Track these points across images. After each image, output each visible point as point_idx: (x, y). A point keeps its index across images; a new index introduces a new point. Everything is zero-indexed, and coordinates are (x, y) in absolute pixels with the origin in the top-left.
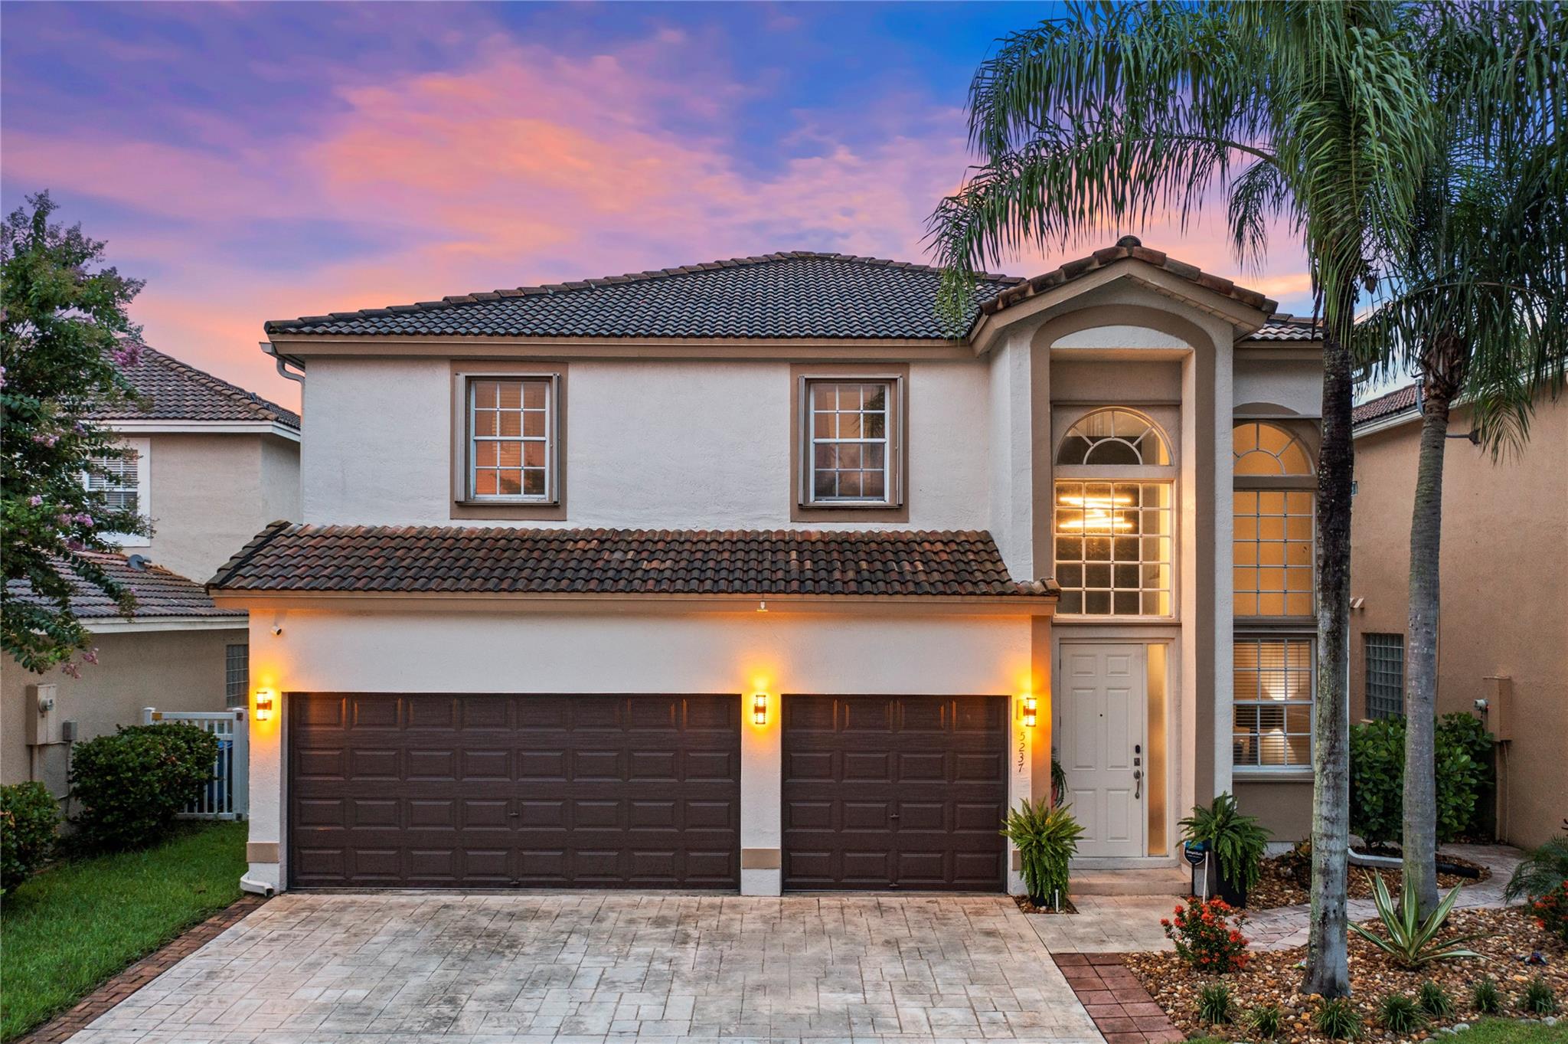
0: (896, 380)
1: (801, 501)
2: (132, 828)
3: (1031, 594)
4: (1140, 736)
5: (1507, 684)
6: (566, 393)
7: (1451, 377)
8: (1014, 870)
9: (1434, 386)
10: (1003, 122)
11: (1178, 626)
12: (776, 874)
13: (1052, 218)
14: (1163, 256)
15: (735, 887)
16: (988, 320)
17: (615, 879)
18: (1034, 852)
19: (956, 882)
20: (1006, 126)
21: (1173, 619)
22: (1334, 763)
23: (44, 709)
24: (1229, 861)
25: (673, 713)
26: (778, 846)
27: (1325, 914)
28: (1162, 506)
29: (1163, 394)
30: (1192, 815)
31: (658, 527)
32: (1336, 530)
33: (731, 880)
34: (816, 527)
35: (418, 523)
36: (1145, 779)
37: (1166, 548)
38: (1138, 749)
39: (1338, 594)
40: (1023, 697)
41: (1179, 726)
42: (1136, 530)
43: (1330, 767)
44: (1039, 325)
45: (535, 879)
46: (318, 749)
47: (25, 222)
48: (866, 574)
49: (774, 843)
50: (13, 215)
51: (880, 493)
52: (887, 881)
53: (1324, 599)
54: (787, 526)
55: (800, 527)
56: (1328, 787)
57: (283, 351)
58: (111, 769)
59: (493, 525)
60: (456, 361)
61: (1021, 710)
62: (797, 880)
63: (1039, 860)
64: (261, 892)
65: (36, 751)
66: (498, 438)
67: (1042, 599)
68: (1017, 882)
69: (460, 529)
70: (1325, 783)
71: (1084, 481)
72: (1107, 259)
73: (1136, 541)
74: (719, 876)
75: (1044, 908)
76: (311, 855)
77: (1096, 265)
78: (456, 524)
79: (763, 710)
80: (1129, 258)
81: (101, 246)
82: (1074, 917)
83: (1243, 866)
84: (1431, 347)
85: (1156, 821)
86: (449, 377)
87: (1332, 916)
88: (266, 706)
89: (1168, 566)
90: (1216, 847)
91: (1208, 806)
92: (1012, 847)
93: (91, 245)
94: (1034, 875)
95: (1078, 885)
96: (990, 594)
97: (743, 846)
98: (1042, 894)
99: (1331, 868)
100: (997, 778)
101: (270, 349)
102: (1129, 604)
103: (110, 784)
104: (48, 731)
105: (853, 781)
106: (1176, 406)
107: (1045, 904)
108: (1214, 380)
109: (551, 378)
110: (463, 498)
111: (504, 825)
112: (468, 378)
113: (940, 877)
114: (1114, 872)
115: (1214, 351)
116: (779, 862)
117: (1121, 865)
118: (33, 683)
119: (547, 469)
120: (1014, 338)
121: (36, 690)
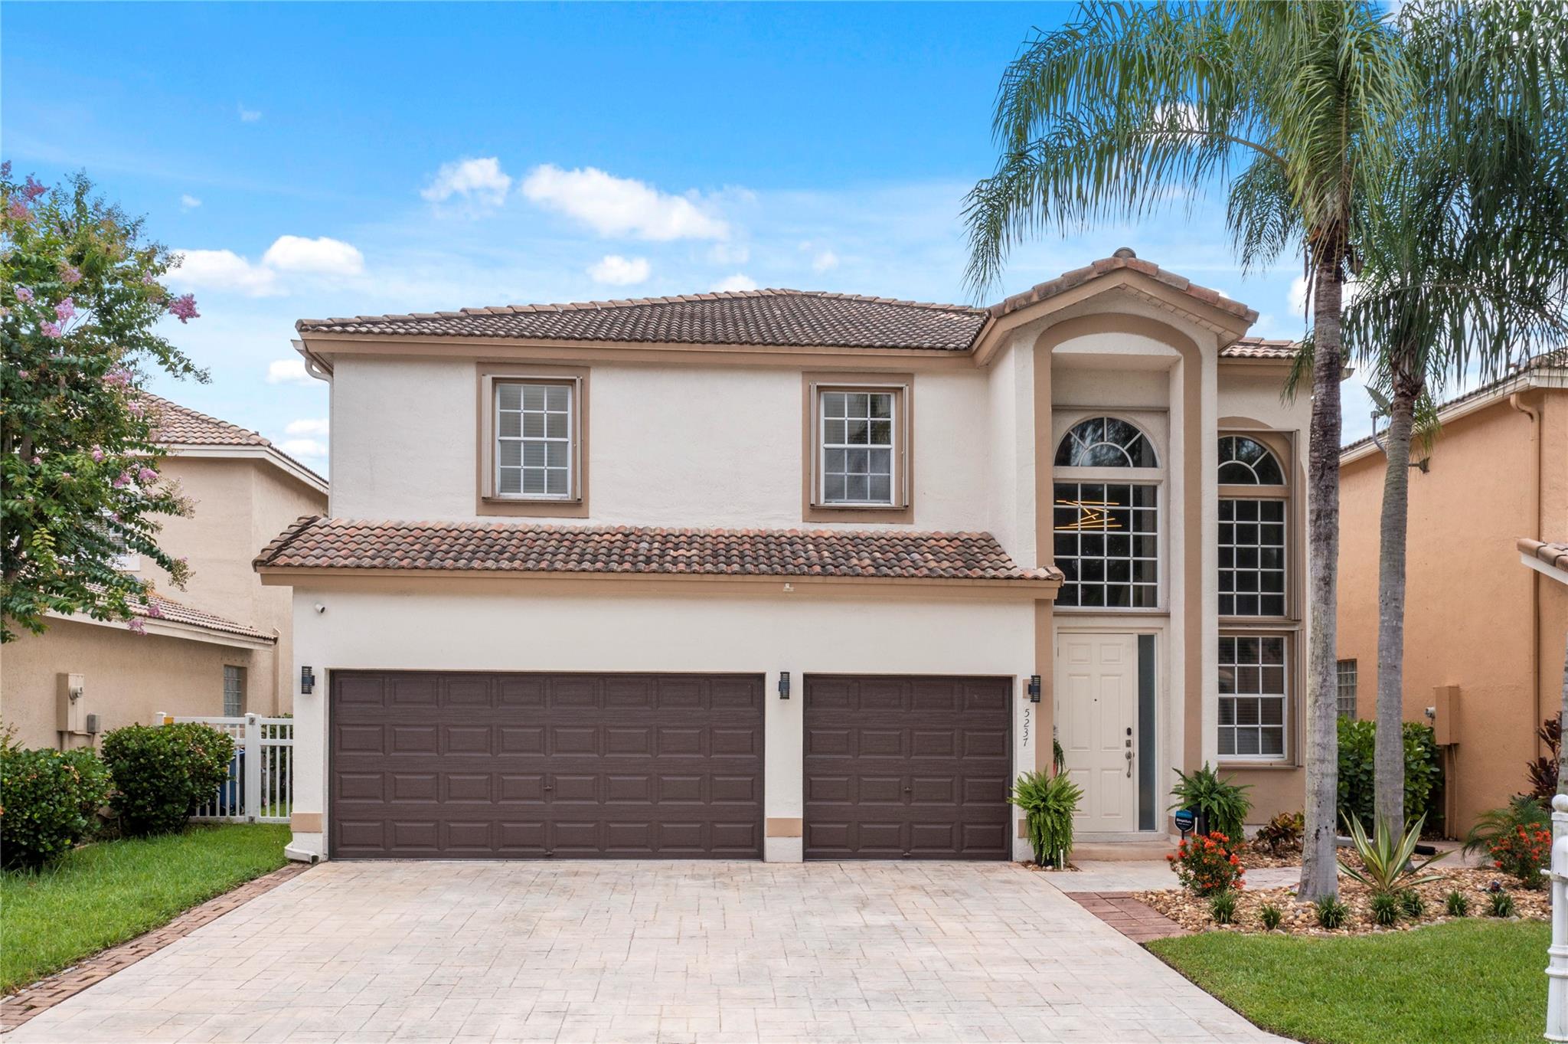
0: (901, 389)
1: (813, 501)
3: (1035, 579)
4: (1131, 719)
5: (1455, 692)
6: (588, 392)
8: (1019, 837)
9: (1400, 386)
11: (1166, 615)
12: (798, 843)
14: (1155, 268)
15: (760, 856)
16: (994, 324)
17: (645, 850)
18: (1040, 814)
19: (964, 851)
21: (1164, 610)
22: (1326, 695)
23: (74, 696)
25: (700, 692)
26: (800, 816)
27: (1318, 831)
29: (1151, 400)
33: (756, 850)
34: (827, 527)
35: (446, 518)
36: (1137, 760)
38: (1127, 732)
41: (1168, 710)
42: (1127, 529)
44: (1042, 330)
45: (568, 850)
46: (357, 725)
48: (881, 562)
49: (796, 813)
51: (887, 497)
52: (901, 851)
54: (800, 526)
55: (813, 528)
57: (313, 349)
58: (144, 753)
59: (518, 519)
60: (481, 363)
61: (1026, 688)
62: (818, 850)
63: (1045, 821)
64: (306, 859)
66: (522, 438)
67: (1045, 583)
68: (1022, 847)
69: (488, 524)
71: (1080, 481)
72: (1104, 270)
73: (1128, 537)
74: (745, 846)
75: (1050, 867)
76: (350, 827)
77: (1095, 275)
78: (481, 521)
79: (786, 687)
80: (1126, 269)
82: (1079, 873)
86: (474, 380)
87: (1324, 832)
91: (1196, 778)
92: (1019, 814)
94: (1039, 836)
95: (1078, 851)
96: (997, 578)
97: (768, 815)
98: (1047, 853)
99: (1325, 789)
100: (1003, 754)
101: (302, 347)
104: (76, 722)
105: (869, 757)
106: (1165, 412)
107: (1051, 864)
108: (1200, 385)
109: (575, 381)
110: (490, 495)
111: (538, 799)
112: (493, 379)
113: (950, 847)
114: (1109, 843)
115: (1200, 357)
116: (800, 831)
117: (1114, 839)
118: (63, 671)
119: (569, 468)
120: (1019, 340)
121: (66, 676)
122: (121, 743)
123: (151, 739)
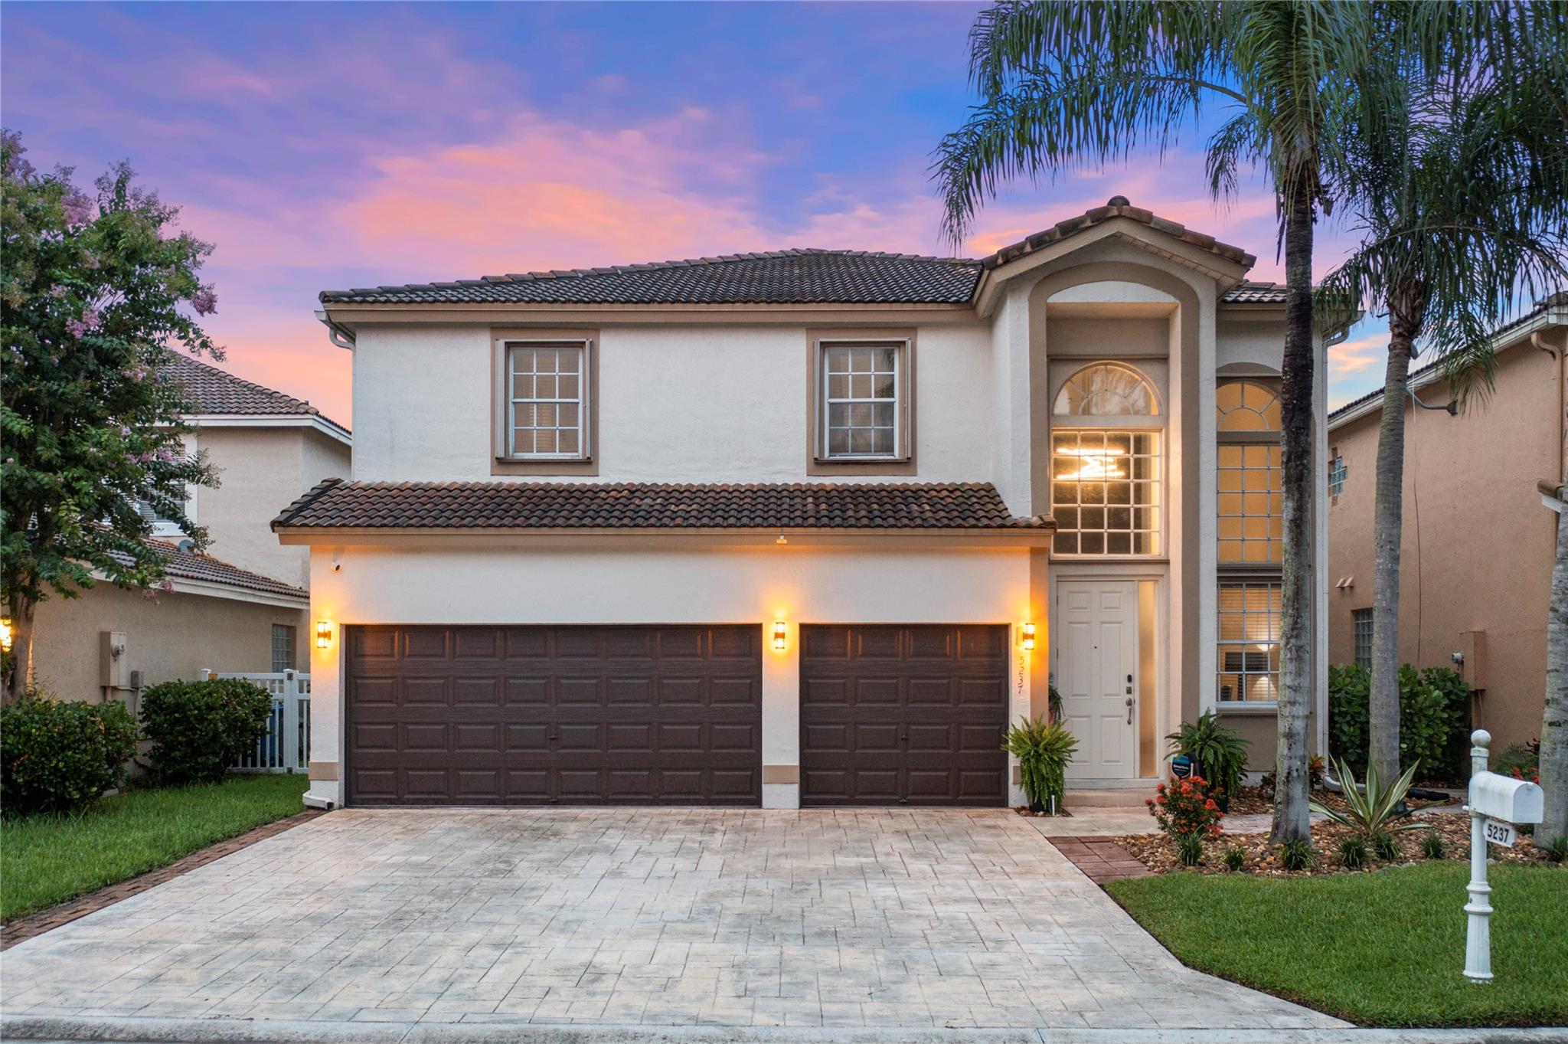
0: (904, 343)
1: (816, 455)
2: (198, 763)
3: (1029, 526)
4: (1132, 666)
5: (1480, 638)
6: (598, 355)
7: (1413, 317)
8: (1014, 784)
9: (1397, 326)
10: (998, 65)
11: (1166, 562)
12: (795, 789)
13: (1043, 153)
14: (1150, 215)
15: (757, 803)
16: (989, 275)
17: (645, 797)
18: (1032, 760)
19: (961, 798)
20: (1002, 69)
21: (1163, 557)
22: (1297, 637)
23: (117, 653)
24: (1212, 767)
25: (699, 644)
26: (797, 763)
27: (1289, 773)
28: (1153, 454)
29: (1150, 348)
30: (1179, 730)
31: (684, 482)
32: (1298, 428)
33: (754, 797)
34: (829, 481)
35: (461, 479)
36: (1137, 707)
37: (1156, 493)
38: (1130, 679)
39: (1300, 486)
40: (1022, 624)
41: (1168, 656)
42: (1128, 476)
43: (1293, 641)
44: (1036, 281)
45: (572, 797)
46: (371, 678)
47: (110, 185)
48: (877, 513)
49: (793, 760)
50: (99, 180)
51: (891, 450)
52: (897, 797)
53: (1288, 491)
54: (804, 480)
55: (816, 481)
56: (1291, 659)
57: (336, 319)
58: (179, 707)
59: (530, 480)
60: (496, 328)
61: (1021, 636)
62: (815, 797)
63: (1037, 768)
64: (322, 806)
65: (109, 692)
66: (535, 400)
67: (1039, 531)
68: (1017, 794)
69: (500, 484)
70: (1289, 655)
71: (1080, 430)
72: (1099, 217)
73: (1128, 485)
74: (743, 793)
75: (1041, 813)
76: (366, 776)
77: (1089, 223)
78: (495, 480)
79: (782, 636)
80: (1119, 217)
81: (176, 211)
82: (1070, 819)
83: (1225, 774)
84: (1395, 289)
85: (1146, 747)
86: (490, 343)
87: (1295, 774)
88: (326, 635)
89: (1157, 509)
90: (1200, 756)
91: (1195, 724)
92: (1013, 761)
93: (167, 210)
94: (1032, 782)
95: (1073, 798)
96: (992, 527)
97: (765, 762)
98: (1039, 800)
99: (1294, 731)
100: (999, 701)
101: (324, 317)
102: (1119, 544)
103: (177, 721)
104: (119, 676)
105: (865, 705)
106: (1164, 359)
107: (1043, 810)
108: (1198, 332)
109: (584, 343)
110: (503, 456)
111: (545, 748)
112: (506, 343)
113: (946, 794)
114: (1109, 790)
115: (1198, 304)
116: (797, 778)
117: (1116, 785)
118: (106, 629)
119: (580, 428)
120: (1013, 291)
121: (109, 634)
122: (158, 697)
123: (187, 693)
